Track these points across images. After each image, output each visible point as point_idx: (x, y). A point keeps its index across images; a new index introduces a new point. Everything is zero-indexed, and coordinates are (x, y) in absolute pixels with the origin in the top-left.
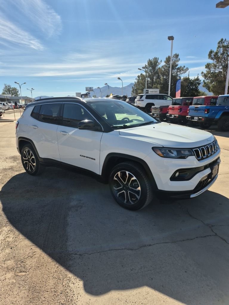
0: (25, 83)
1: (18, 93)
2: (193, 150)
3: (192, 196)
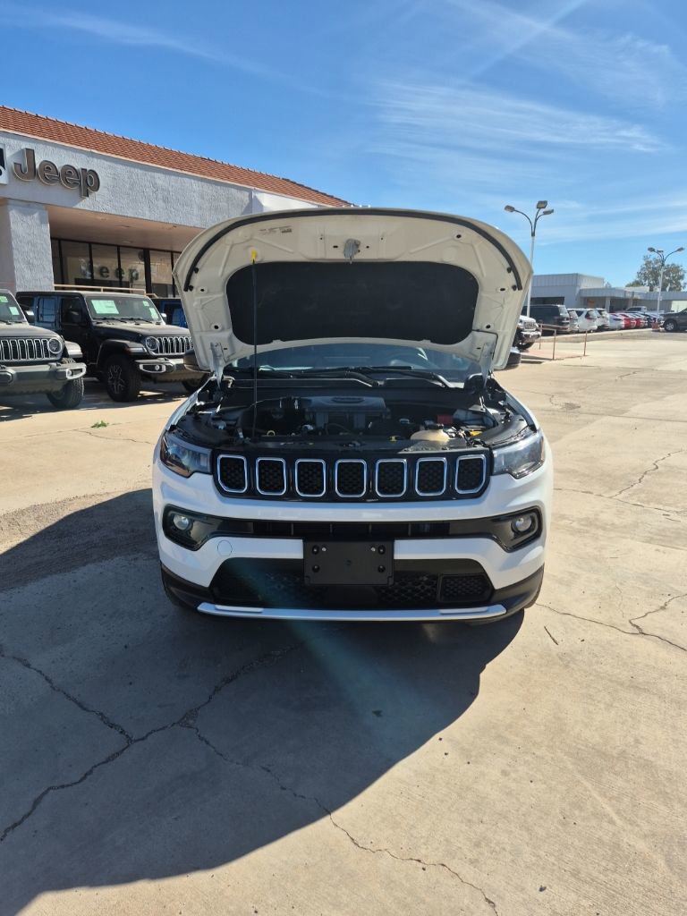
0: (682, 249)
1: (682, 282)
2: (221, 456)
3: (205, 607)
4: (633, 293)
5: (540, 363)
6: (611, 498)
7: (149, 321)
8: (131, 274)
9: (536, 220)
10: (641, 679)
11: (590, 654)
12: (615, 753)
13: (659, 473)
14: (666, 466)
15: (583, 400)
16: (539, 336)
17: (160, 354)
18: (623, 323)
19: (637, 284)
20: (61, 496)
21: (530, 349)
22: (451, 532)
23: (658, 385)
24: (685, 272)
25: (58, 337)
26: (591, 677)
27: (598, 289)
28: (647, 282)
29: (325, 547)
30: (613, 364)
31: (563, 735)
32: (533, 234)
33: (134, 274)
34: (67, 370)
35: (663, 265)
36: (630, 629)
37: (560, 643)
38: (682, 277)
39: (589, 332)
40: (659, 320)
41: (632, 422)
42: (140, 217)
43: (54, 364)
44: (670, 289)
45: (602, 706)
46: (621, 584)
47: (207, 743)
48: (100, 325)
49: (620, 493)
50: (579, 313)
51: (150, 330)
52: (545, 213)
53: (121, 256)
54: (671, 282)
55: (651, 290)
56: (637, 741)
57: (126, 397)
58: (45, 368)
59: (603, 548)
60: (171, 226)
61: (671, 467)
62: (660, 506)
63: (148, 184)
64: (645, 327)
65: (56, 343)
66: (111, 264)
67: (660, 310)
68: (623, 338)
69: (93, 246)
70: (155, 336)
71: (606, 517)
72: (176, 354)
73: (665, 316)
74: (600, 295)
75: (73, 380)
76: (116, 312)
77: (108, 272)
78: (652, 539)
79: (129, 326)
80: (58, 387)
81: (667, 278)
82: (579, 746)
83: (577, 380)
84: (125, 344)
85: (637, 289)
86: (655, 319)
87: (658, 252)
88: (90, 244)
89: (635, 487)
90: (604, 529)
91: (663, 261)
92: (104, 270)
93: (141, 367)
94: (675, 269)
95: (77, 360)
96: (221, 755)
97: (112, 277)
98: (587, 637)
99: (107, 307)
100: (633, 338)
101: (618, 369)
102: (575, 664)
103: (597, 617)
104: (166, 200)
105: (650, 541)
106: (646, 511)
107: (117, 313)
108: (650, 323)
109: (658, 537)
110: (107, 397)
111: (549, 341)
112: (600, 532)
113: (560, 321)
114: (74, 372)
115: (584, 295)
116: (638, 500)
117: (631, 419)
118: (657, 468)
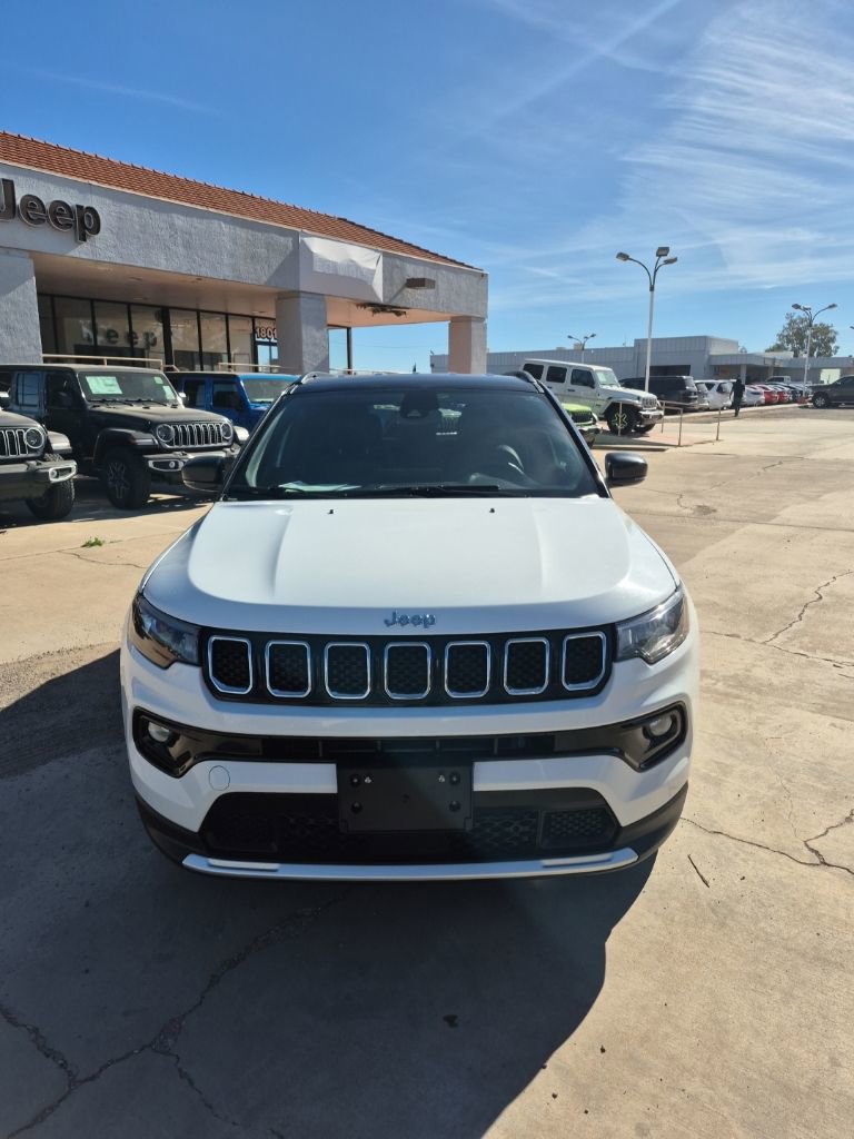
0: (833, 306)
1: (833, 346)
2: (214, 638)
3: (193, 862)
4: (774, 360)
5: (663, 450)
6: (764, 643)
7: (163, 402)
8: (147, 339)
9: (656, 271)
10: (830, 945)
11: (754, 901)
12: (803, 1084)
13: (824, 605)
14: (830, 594)
15: (719, 501)
16: (661, 416)
17: (175, 447)
18: (763, 398)
19: (778, 348)
20: (25, 652)
21: (649, 433)
22: (557, 749)
23: (812, 479)
24: (836, 333)
25: (38, 427)
26: (759, 944)
27: (731, 356)
28: (790, 346)
29: (369, 775)
30: (754, 451)
31: (725, 1052)
32: (652, 289)
33: (151, 339)
34: (50, 471)
35: (810, 325)
36: (808, 856)
37: (711, 883)
38: (833, 340)
39: (722, 409)
40: (807, 394)
41: (784, 531)
42: (154, 267)
43: (33, 463)
44: (819, 354)
45: (778, 996)
46: (789, 780)
47: (191, 1082)
48: (97, 409)
49: (776, 635)
50: (710, 386)
51: (162, 415)
52: (667, 262)
53: (133, 315)
54: (820, 346)
55: (796, 356)
56: (834, 1062)
57: (131, 503)
58: (21, 468)
59: (760, 722)
60: (194, 279)
61: (839, 597)
62: (831, 657)
63: (162, 225)
64: (789, 402)
65: (36, 435)
66: (120, 326)
67: (808, 380)
68: (763, 416)
69: (96, 304)
70: (170, 423)
71: (762, 673)
72: (198, 446)
73: (813, 388)
74: (734, 363)
75: (59, 483)
76: (118, 391)
77: (117, 336)
78: (823, 706)
79: (136, 410)
80: (38, 492)
81: (815, 341)
82: (750, 1074)
83: (711, 473)
84: (129, 434)
85: (779, 355)
86: (801, 392)
87: (805, 309)
88: (92, 301)
89: (794, 626)
90: (759, 692)
91: (811, 321)
92: (112, 334)
93: (151, 464)
94: (825, 330)
95: (65, 455)
96: (210, 1107)
97: (122, 343)
98: (749, 873)
99: (106, 385)
100: (776, 416)
101: (759, 459)
102: (733, 920)
103: (759, 838)
104: (187, 246)
105: (823, 710)
106: (812, 664)
107: (120, 392)
108: (796, 397)
109: (832, 704)
110: (108, 503)
111: (672, 421)
112: (755, 696)
113: (687, 397)
114: (61, 472)
115: (713, 363)
116: (801, 648)
117: (782, 528)
118: (821, 598)
